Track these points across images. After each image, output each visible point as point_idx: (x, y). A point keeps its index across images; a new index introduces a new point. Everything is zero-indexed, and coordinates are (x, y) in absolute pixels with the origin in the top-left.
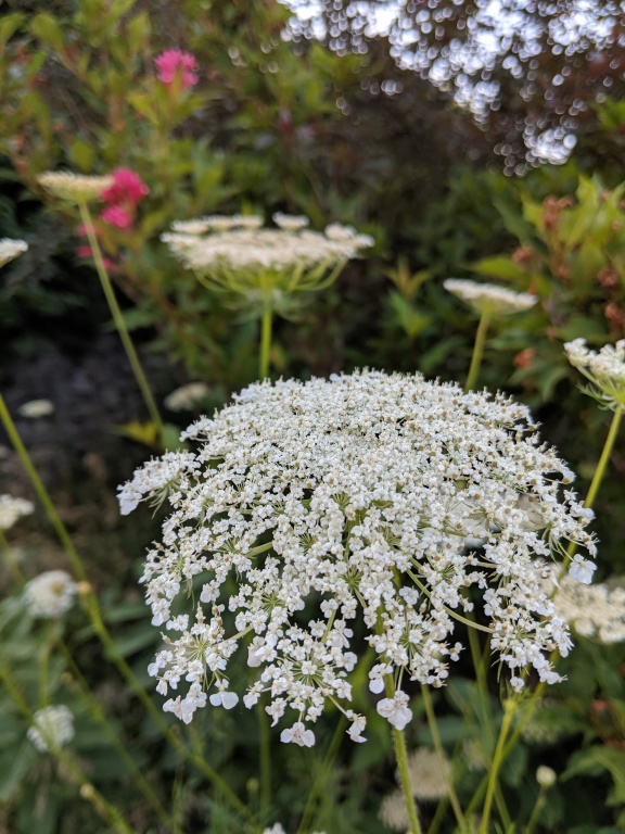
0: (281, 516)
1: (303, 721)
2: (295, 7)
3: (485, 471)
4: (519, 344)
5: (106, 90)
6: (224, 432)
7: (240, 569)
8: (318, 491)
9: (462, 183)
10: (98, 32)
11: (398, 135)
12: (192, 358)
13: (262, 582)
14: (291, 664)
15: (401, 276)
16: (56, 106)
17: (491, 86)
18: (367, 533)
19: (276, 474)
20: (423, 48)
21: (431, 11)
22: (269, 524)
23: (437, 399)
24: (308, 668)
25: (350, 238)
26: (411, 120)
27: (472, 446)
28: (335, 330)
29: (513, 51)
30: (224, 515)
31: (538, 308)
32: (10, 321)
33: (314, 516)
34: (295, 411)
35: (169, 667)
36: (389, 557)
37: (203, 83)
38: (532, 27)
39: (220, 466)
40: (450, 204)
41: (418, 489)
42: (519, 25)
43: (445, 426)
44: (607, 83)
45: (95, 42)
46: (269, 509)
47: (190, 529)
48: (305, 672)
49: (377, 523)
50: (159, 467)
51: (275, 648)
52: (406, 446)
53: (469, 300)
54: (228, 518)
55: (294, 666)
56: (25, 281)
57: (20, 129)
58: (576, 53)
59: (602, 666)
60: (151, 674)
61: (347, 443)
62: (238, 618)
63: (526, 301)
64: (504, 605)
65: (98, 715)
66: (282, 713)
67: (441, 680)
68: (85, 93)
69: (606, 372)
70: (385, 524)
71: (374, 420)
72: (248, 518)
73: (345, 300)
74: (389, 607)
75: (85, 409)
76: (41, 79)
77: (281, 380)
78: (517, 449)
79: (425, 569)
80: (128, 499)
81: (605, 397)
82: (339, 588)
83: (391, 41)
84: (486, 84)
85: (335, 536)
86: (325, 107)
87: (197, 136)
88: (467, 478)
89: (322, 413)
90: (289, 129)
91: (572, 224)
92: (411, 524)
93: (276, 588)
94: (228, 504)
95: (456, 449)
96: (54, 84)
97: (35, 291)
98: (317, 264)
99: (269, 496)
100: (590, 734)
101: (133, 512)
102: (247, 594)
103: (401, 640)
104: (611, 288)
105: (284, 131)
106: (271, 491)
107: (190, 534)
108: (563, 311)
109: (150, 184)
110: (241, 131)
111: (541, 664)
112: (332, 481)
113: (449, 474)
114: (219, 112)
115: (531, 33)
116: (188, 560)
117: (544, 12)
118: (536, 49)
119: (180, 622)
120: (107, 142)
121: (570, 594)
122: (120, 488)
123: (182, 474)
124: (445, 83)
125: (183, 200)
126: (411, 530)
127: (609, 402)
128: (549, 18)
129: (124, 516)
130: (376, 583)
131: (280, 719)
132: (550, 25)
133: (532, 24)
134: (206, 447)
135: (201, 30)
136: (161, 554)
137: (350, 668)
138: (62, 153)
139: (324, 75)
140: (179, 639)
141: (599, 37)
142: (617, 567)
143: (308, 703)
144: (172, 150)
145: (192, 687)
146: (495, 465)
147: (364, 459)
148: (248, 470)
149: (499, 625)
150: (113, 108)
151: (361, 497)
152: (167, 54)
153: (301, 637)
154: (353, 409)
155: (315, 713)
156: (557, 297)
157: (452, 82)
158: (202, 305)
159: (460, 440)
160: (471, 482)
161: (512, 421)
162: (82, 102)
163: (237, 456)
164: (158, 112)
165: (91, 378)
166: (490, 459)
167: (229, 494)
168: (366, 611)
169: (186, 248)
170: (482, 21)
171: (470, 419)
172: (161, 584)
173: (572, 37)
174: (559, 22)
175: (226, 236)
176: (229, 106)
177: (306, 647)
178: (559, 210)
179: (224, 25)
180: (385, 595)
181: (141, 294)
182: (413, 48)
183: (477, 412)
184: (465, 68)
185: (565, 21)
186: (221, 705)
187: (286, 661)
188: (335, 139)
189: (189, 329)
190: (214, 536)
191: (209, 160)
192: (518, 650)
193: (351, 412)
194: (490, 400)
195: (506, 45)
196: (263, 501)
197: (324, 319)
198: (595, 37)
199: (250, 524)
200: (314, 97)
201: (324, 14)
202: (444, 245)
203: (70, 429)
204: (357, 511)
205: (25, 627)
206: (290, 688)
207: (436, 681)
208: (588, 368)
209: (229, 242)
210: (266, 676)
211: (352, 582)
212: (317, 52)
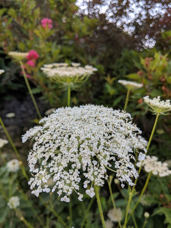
0: (63, 142)
1: (67, 196)
2: (80, 6)
3: (116, 130)
4: (139, 97)
5: (28, 29)
6: (50, 121)
7: (52, 157)
8: (72, 136)
9: (125, 53)
10: (26, 13)
11: (108, 41)
12: (52, 101)
13: (57, 159)
14: (64, 181)
15: (108, 79)
16: (15, 33)
17: (133, 27)
18: (84, 146)
19: (62, 131)
20: (114, 17)
21: (117, 7)
22: (59, 145)
23: (106, 112)
24: (68, 182)
25: (91, 69)
26: (111, 37)
27: (113, 124)
28: (91, 94)
29: (139, 18)
30: (48, 143)
31: (144, 87)
32: (3, 91)
33: (71, 142)
34: (69, 115)
35: (33, 182)
36: (89, 153)
37: (54, 27)
38: (144, 11)
39: (48, 130)
40: (122, 59)
41: (98, 135)
42: (141, 11)
43: (107, 119)
44: (165, 26)
45: (25, 16)
46: (60, 141)
47: (40, 146)
48: (67, 183)
49: (87, 144)
50: (33, 130)
51: (60, 177)
52: (96, 124)
53: (125, 85)
54: (49, 143)
55: (65, 181)
56: (7, 81)
57: (5, 40)
58: (156, 18)
59: (163, 185)
60: (29, 184)
61: (81, 123)
62: (50, 169)
63: (140, 85)
64: (120, 165)
65: (26, 199)
66: (61, 193)
67: (103, 184)
68: (23, 30)
69: (153, 105)
70: (89, 144)
71: (88, 117)
72: (54, 143)
73: (93, 85)
74: (89, 166)
75: (24, 115)
76: (10, 26)
77: (66, 107)
78: (126, 125)
79: (99, 155)
80: (24, 139)
81: (154, 111)
82: (76, 161)
83: (106, 15)
84: (131, 27)
85: (76, 147)
86: (87, 33)
87: (53, 41)
88: (111, 132)
89: (75, 116)
90: (78, 39)
91: (153, 65)
92: (96, 144)
93: (61, 161)
94: (49, 140)
95: (109, 125)
96: (15, 27)
97: (10, 83)
98: (82, 76)
99: (60, 137)
100: (160, 204)
101: (25, 142)
102: (53, 163)
103: (92, 174)
104: (164, 82)
105: (76, 40)
106: (60, 136)
107: (40, 148)
108: (151, 88)
109: (40, 54)
110: (65, 40)
111: (129, 180)
112: (76, 133)
113: (107, 131)
114: (59, 35)
115: (144, 13)
116: (39, 154)
117: (147, 7)
118: (145, 17)
119: (36, 170)
120: (29, 43)
121: (151, 164)
122: (23, 136)
123: (39, 132)
124: (121, 26)
125: (49, 58)
126: (96, 145)
127: (155, 112)
128: (149, 9)
129: (23, 143)
130: (86, 159)
131: (60, 195)
132: (149, 11)
133: (144, 10)
134: (45, 125)
135: (54, 13)
136: (33, 153)
137: (79, 181)
138: (17, 46)
139: (87, 24)
140: (36, 175)
141: (162, 14)
142: (168, 158)
143: (68, 191)
144: (46, 45)
145: (39, 187)
146: (119, 129)
147: (85, 127)
148: (55, 131)
149: (118, 170)
150: (30, 34)
151: (83, 137)
152: (44, 19)
153: (66, 174)
154: (83, 114)
155: (69, 193)
156: (149, 84)
157: (122, 26)
158: (54, 87)
159: (110, 122)
160: (112, 133)
161: (126, 117)
162: (22, 32)
163: (52, 127)
164: (42, 35)
165: (25, 107)
166: (118, 127)
167: (50, 137)
168: (83, 167)
169: (47, 71)
170: (130, 10)
171: (114, 117)
172: (32, 161)
173: (155, 14)
174: (151, 10)
175: (58, 68)
176: (62, 33)
177: (68, 176)
178: (149, 61)
179: (60, 11)
180: (88, 163)
181: (38, 84)
182: (112, 17)
183: (116, 115)
184: (126, 22)
185: (153, 10)
186: (46, 192)
187: (62, 180)
188: (90, 42)
189: (51, 93)
190: (46, 148)
191: (57, 48)
192: (123, 177)
193: (83, 115)
194: (121, 112)
195: (137, 16)
196: (58, 139)
197: (88, 90)
198: (161, 14)
199: (55, 145)
200: (85, 31)
201: (88, 8)
202: (120, 70)
203: (20, 121)
204: (82, 141)
205: (7, 175)
206: (63, 187)
207: (101, 185)
208: (149, 103)
209: (59, 70)
210: (57, 184)
211: (80, 159)
212: (85, 18)
